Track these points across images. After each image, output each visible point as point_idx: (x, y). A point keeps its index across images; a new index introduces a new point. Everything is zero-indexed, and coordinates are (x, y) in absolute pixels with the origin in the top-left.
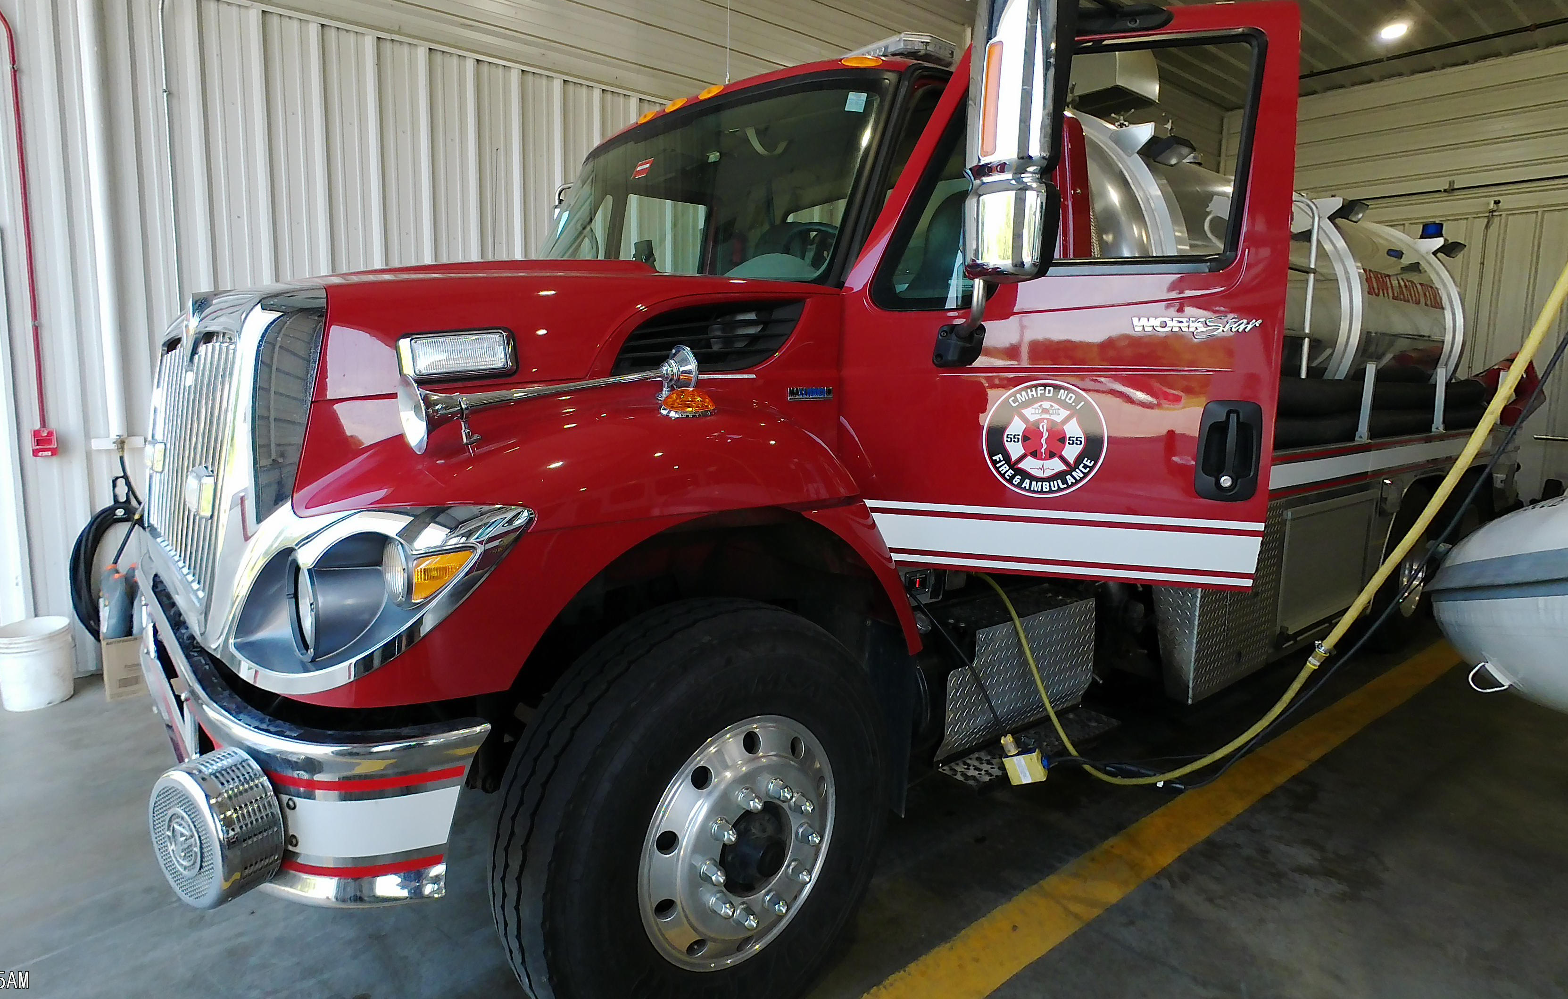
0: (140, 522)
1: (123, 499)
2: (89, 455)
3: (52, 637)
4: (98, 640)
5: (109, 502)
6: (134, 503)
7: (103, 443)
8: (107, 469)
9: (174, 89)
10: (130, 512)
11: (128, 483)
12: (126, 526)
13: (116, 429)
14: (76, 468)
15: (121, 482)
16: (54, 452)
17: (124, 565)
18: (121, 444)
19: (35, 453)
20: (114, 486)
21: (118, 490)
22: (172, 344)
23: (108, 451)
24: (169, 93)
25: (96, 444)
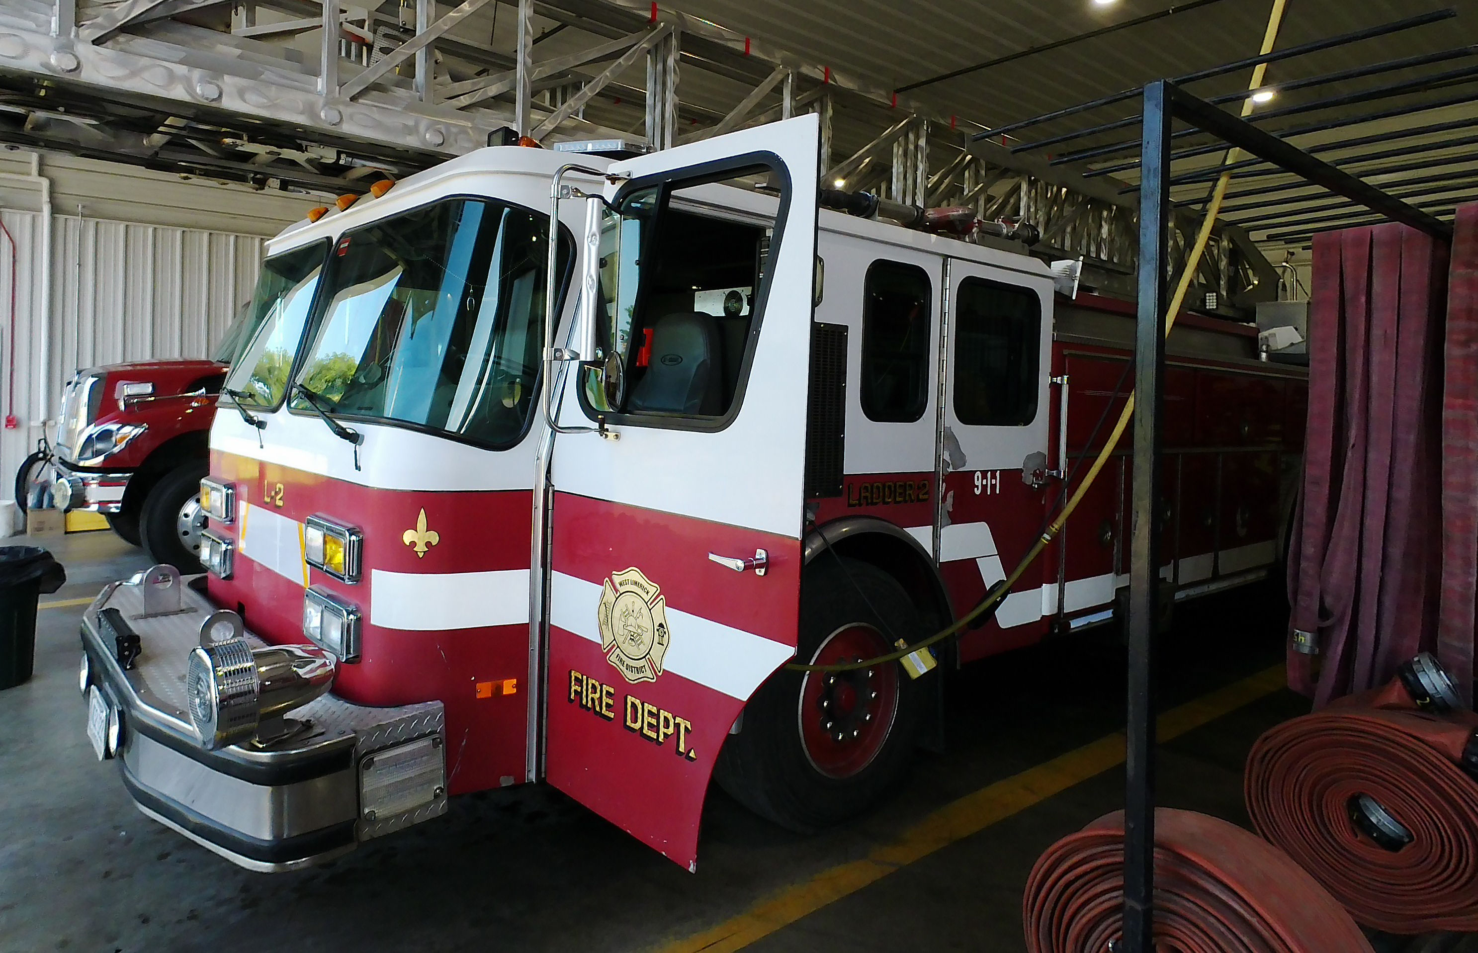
0: (49, 460)
1: (42, 449)
2: (29, 429)
3: (8, 506)
4: (25, 512)
5: (36, 451)
6: (48, 451)
7: (36, 423)
8: (37, 435)
9: (81, 263)
10: (45, 455)
11: (46, 442)
12: (43, 462)
13: (42, 418)
14: (22, 434)
15: (43, 441)
16: (15, 426)
17: (41, 479)
18: (44, 424)
19: (6, 426)
20: (39, 443)
21: (41, 445)
22: (69, 383)
23: (38, 427)
24: (79, 265)
25: (33, 423)
